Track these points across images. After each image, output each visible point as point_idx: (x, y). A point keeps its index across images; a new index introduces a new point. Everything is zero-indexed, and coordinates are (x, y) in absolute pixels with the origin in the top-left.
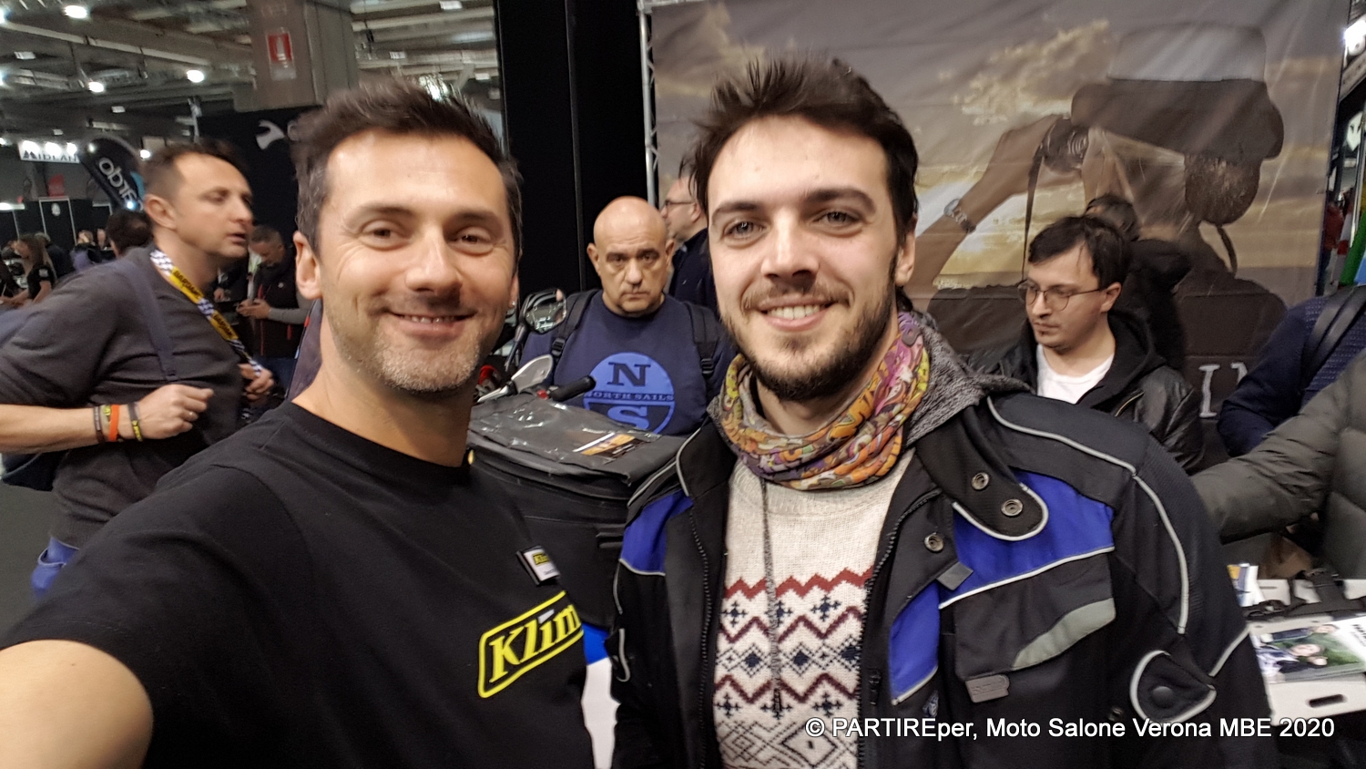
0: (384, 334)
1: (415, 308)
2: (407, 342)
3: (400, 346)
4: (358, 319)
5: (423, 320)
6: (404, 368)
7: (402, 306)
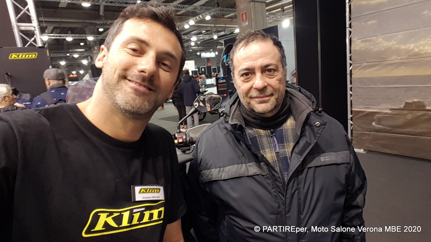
0: (122, 85)
1: (137, 79)
2: (129, 90)
3: (126, 91)
4: (114, 77)
5: (137, 84)
6: (124, 99)
7: (132, 77)
